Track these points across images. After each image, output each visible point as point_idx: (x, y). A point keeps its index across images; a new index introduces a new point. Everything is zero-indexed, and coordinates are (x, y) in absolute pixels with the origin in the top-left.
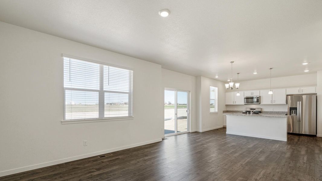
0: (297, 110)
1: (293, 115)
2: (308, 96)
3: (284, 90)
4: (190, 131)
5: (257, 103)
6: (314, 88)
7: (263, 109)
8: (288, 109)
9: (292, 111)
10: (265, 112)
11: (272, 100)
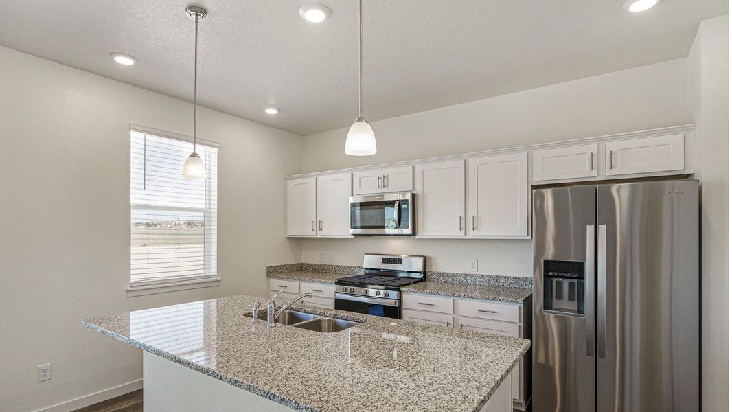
2: (641, 189)
3: (520, 158)
6: (680, 138)
7: (433, 261)
8: (537, 272)
9: (555, 280)
10: (441, 274)
11: (463, 216)
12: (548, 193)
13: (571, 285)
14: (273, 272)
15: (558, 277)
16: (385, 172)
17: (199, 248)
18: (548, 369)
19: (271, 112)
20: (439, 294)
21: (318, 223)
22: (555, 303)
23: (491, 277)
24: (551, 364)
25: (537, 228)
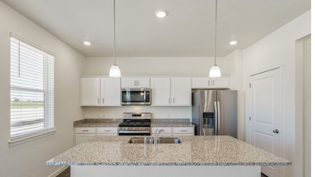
0: (213, 117)
1: (207, 126)
3: (188, 79)
9: (204, 119)
10: (157, 119)
13: (208, 120)
14: (77, 124)
15: (208, 117)
16: (138, 79)
19: (87, 43)
20: (167, 126)
21: (102, 99)
22: (204, 125)
23: (175, 119)
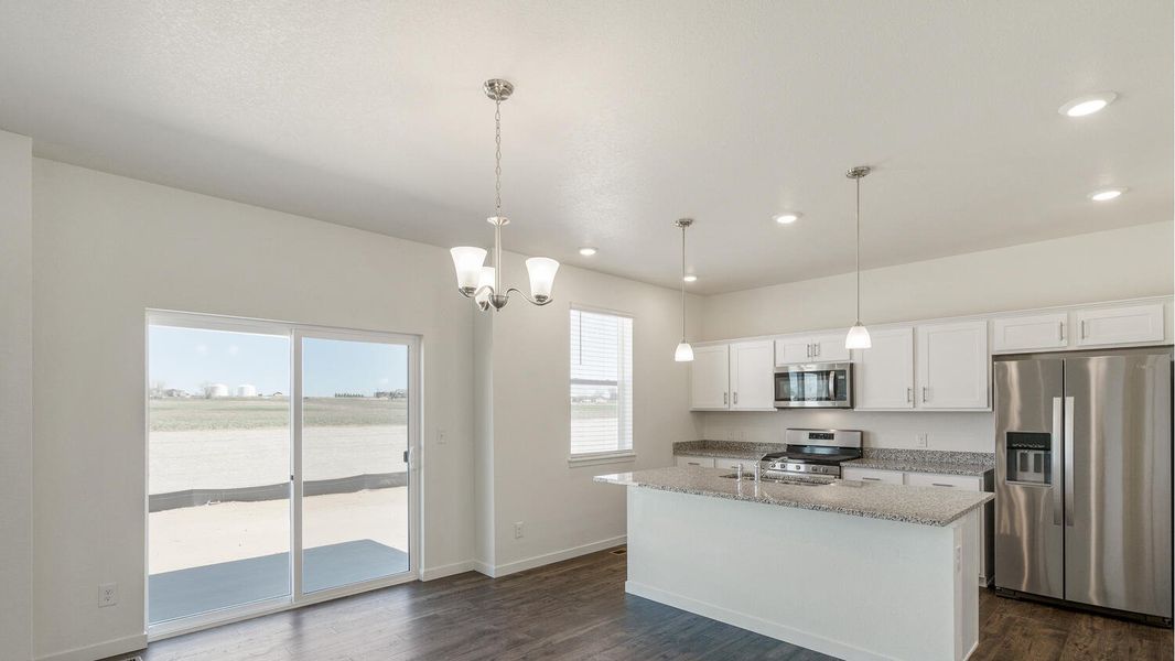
0: (1048, 448)
1: (1032, 477)
2: (1121, 359)
3: (979, 327)
4: (424, 573)
5: (837, 404)
6: (1159, 308)
7: (871, 437)
8: (1000, 445)
9: (1019, 452)
10: (882, 450)
11: (911, 387)
12: (1013, 366)
13: (1037, 456)
14: (681, 448)
15: (1023, 448)
16: (816, 339)
17: (614, 422)
18: (1014, 540)
19: (690, 279)
20: (886, 468)
21: (732, 395)
22: (1020, 474)
23: (943, 453)
24: (1018, 534)
25: (1000, 401)
